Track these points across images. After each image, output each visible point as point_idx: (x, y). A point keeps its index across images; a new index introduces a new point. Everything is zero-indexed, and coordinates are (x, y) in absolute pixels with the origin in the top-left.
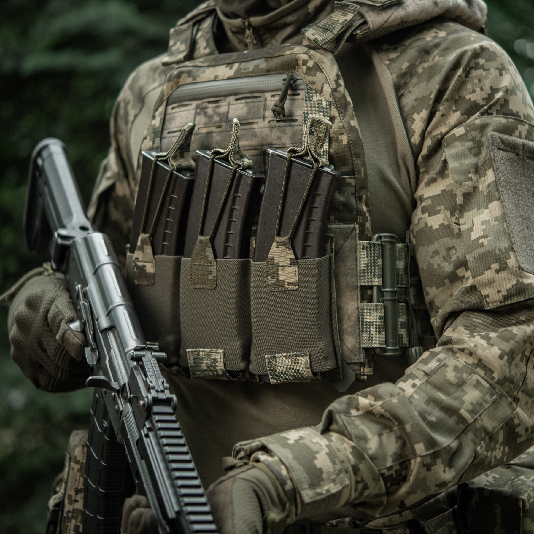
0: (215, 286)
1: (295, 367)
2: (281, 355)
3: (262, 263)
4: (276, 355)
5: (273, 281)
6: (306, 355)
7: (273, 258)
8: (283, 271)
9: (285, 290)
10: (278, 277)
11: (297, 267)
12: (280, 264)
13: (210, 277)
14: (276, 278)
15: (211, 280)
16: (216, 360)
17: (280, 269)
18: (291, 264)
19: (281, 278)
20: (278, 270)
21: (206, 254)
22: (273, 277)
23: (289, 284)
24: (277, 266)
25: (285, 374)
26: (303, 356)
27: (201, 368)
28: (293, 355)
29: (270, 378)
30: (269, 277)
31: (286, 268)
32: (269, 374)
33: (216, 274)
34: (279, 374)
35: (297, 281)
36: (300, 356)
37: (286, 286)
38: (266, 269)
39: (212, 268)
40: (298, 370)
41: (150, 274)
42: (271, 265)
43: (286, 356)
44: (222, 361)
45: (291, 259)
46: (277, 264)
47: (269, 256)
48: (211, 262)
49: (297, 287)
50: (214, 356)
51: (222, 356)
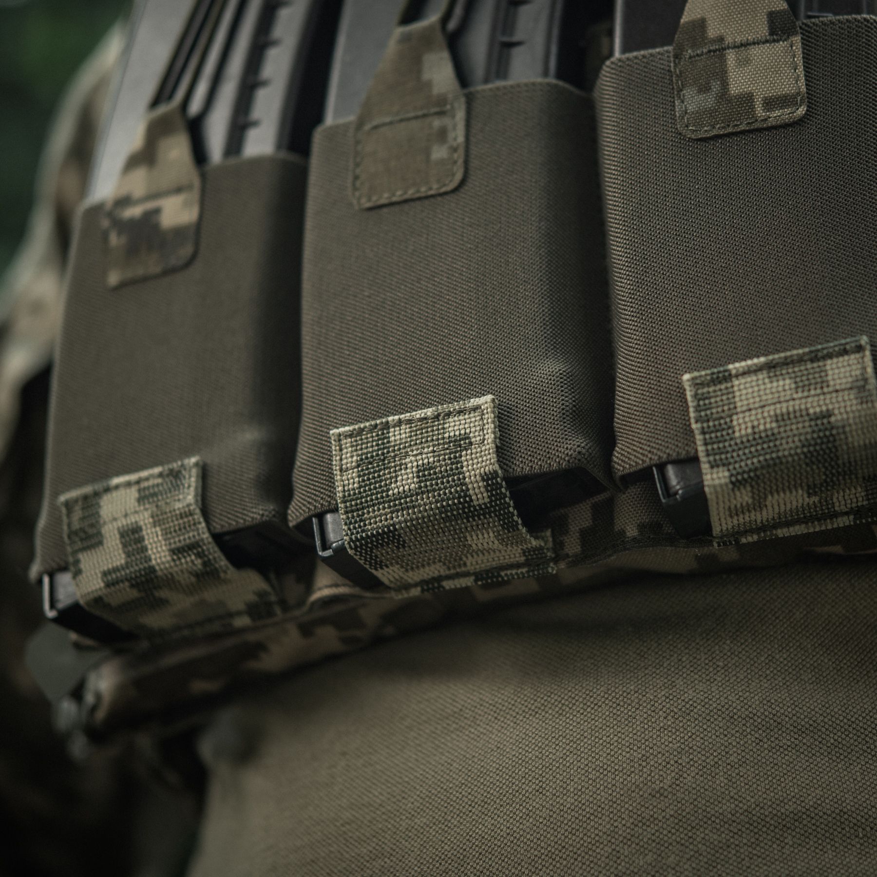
0: (459, 176)
1: (815, 404)
2: (749, 362)
3: (658, 50)
4: (731, 366)
5: (709, 101)
6: (859, 349)
7: (701, 24)
8: (744, 62)
9: (757, 125)
10: (725, 85)
11: (797, 39)
12: (729, 40)
13: (439, 153)
14: (716, 86)
15: (442, 162)
16: (462, 443)
17: (731, 57)
18: (772, 33)
19: (735, 88)
20: (722, 59)
21: (426, 76)
22: (704, 89)
23: (770, 103)
24: (720, 49)
25: (771, 437)
26: (845, 352)
27: (395, 489)
28: (801, 360)
29: (705, 467)
30: (688, 92)
31: (755, 51)
32: (701, 449)
33: (461, 139)
34: (744, 444)
35: (804, 89)
36: (830, 356)
37: (760, 111)
38: (676, 65)
39: (446, 121)
40: (829, 414)
41: (179, 232)
42: (694, 46)
43: (770, 367)
44: (490, 437)
45: (772, 17)
46: (721, 39)
47: (682, 21)
48: (442, 101)
49: (802, 111)
50: (454, 427)
51: (489, 417)
